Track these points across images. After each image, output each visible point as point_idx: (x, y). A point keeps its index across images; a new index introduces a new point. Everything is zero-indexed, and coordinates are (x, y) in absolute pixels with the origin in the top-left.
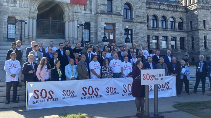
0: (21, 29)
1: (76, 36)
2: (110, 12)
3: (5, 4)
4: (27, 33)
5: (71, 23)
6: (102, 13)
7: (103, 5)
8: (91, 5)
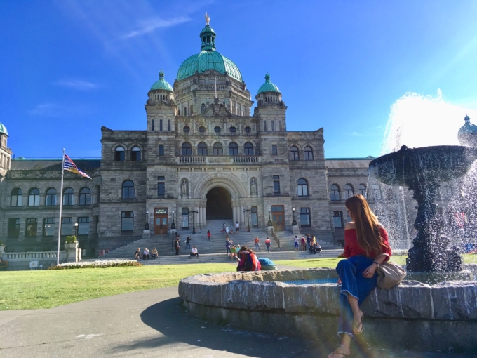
0: (194, 218)
1: (243, 221)
2: (277, 194)
3: (180, 197)
4: (198, 222)
5: (238, 208)
6: (269, 195)
7: (269, 187)
8: (257, 189)
